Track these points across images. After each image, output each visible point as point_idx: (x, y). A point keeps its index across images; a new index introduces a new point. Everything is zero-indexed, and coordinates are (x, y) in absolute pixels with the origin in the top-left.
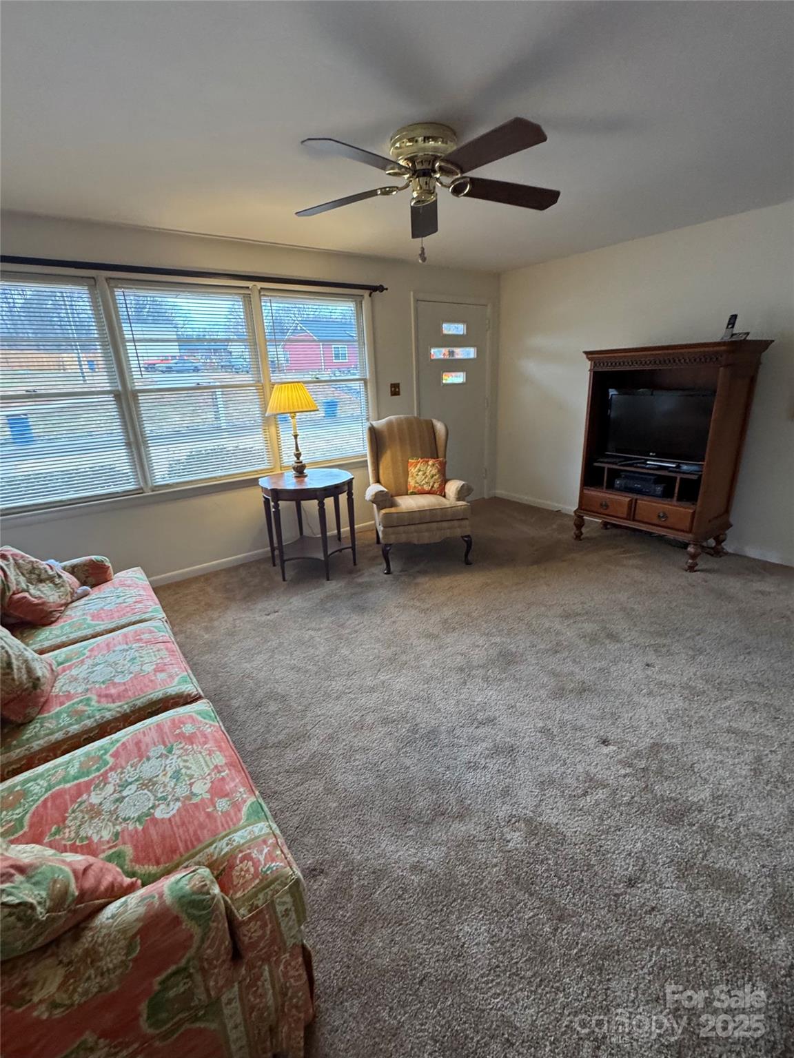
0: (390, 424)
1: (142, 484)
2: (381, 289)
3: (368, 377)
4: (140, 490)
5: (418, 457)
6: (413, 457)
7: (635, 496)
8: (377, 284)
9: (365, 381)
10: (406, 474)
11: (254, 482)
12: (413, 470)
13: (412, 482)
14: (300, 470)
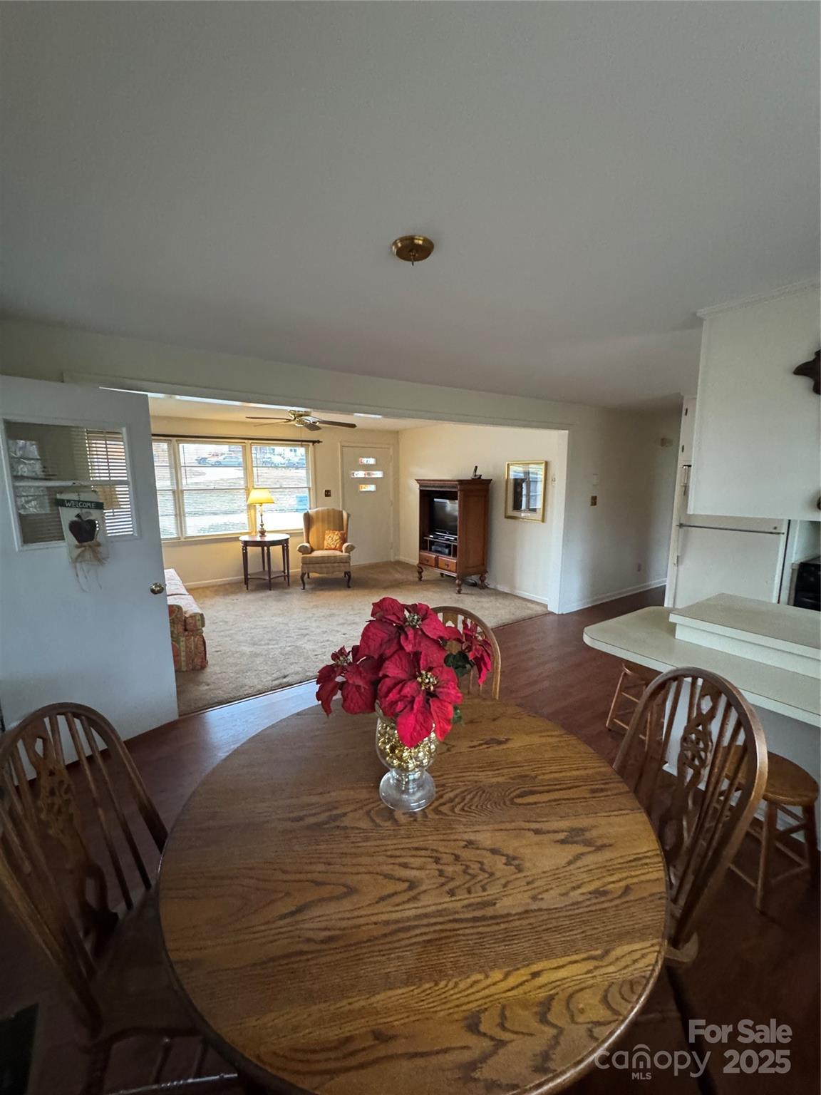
0: (317, 512)
1: (180, 535)
2: (319, 442)
3: (311, 486)
4: (179, 538)
5: (330, 530)
6: (329, 529)
7: (438, 555)
8: (316, 440)
9: (309, 488)
10: (324, 539)
11: (237, 539)
12: (327, 537)
13: (326, 543)
14: (263, 533)
